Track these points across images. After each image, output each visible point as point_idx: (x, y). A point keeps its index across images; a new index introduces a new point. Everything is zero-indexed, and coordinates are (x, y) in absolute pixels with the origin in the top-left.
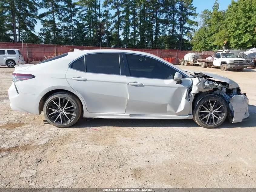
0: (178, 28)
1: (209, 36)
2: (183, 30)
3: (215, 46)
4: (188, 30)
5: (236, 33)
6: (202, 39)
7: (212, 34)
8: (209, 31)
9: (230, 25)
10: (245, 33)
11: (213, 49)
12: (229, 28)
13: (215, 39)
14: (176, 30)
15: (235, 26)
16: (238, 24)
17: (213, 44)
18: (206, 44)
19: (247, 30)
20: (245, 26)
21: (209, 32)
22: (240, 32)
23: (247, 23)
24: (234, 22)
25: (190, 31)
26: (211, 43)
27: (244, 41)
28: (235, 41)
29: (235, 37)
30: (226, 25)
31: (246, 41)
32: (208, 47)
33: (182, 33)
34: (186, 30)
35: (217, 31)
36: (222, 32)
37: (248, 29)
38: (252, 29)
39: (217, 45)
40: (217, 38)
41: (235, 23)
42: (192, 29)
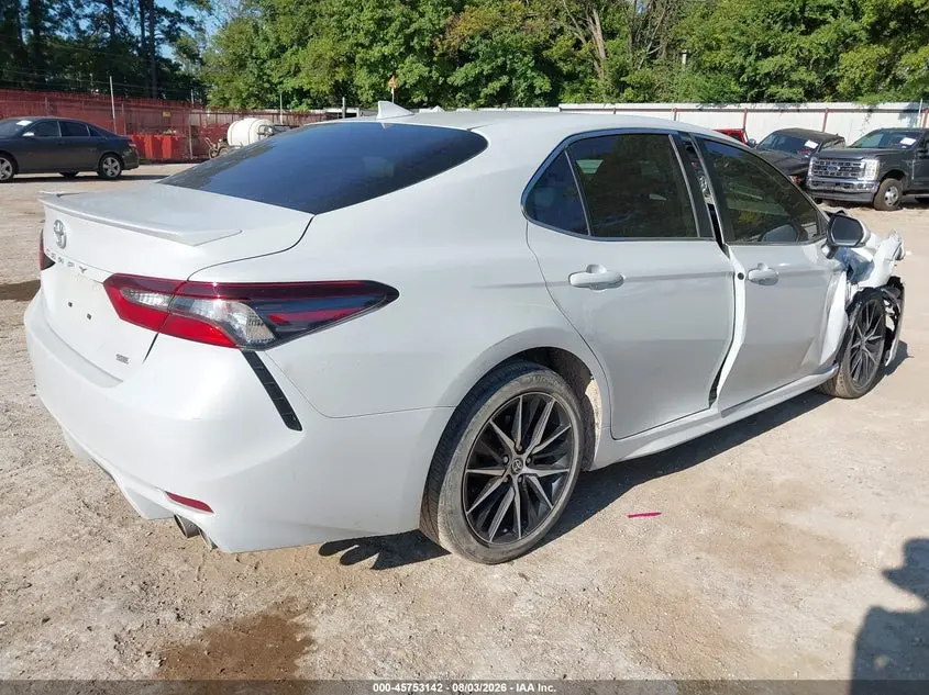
0: (132, 10)
1: (272, 55)
2: (153, 23)
3: (301, 94)
4: (173, 23)
5: (376, 52)
6: (242, 66)
7: (283, 49)
8: (272, 37)
9: (351, 21)
10: (403, 56)
11: (293, 103)
12: (349, 33)
13: (297, 70)
14: (123, 17)
15: (372, 27)
16: (382, 23)
17: (290, 84)
18: (267, 85)
19: (412, 44)
20: (407, 31)
21: (272, 40)
22: (387, 50)
23: (412, 22)
24: (367, 14)
25: (184, 27)
26: (281, 83)
27: (405, 83)
28: (375, 79)
29: (372, 67)
30: (339, 21)
31: (411, 81)
32: (273, 97)
33: (152, 32)
34: (166, 22)
35: (300, 39)
36: (322, 46)
37: (415, 43)
38: (426, 44)
39: (308, 91)
40: (306, 65)
41: (372, 19)
42: (190, 21)
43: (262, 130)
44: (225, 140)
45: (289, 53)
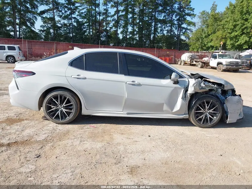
0: (176, 28)
1: (206, 37)
2: (181, 31)
3: (212, 47)
4: (186, 30)
5: (233, 35)
6: (199, 40)
7: (209, 35)
8: (206, 32)
9: (227, 26)
10: (242, 35)
11: (210, 50)
12: (226, 29)
13: (212, 40)
14: (174, 30)
15: (232, 27)
16: (235, 26)
17: (210, 44)
18: (203, 45)
19: (244, 31)
20: (242, 28)
21: (206, 33)
22: (236, 34)
23: (244, 25)
25: (188, 31)
26: (207, 44)
27: (241, 43)
28: (232, 42)
29: (231, 39)
30: (223, 27)
31: (243, 42)
32: (205, 48)
33: (180, 33)
34: (184, 30)
35: (214, 32)
36: (219, 33)
37: (245, 31)
38: (248, 31)
39: (214, 46)
40: (214, 39)
41: (232, 25)
42: (190, 30)
43: (189, 56)
44: (181, 59)
45: (210, 36)
